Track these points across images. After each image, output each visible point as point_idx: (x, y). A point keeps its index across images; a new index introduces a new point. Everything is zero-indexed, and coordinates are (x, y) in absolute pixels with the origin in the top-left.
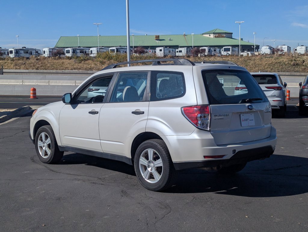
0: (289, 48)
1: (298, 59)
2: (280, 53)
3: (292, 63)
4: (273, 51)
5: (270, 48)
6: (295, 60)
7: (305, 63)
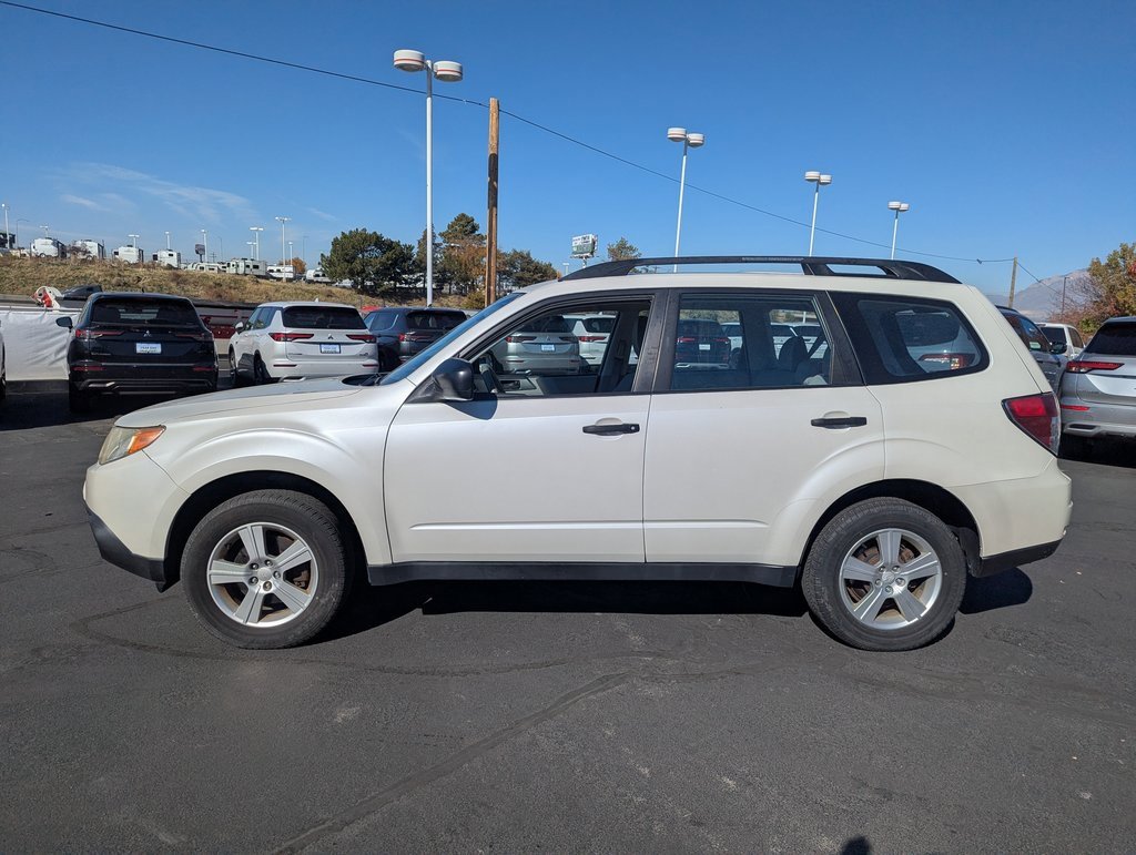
0: (101, 248)
1: (126, 273)
2: (82, 257)
3: (114, 281)
4: (63, 251)
5: (56, 243)
6: (119, 275)
7: (141, 282)
